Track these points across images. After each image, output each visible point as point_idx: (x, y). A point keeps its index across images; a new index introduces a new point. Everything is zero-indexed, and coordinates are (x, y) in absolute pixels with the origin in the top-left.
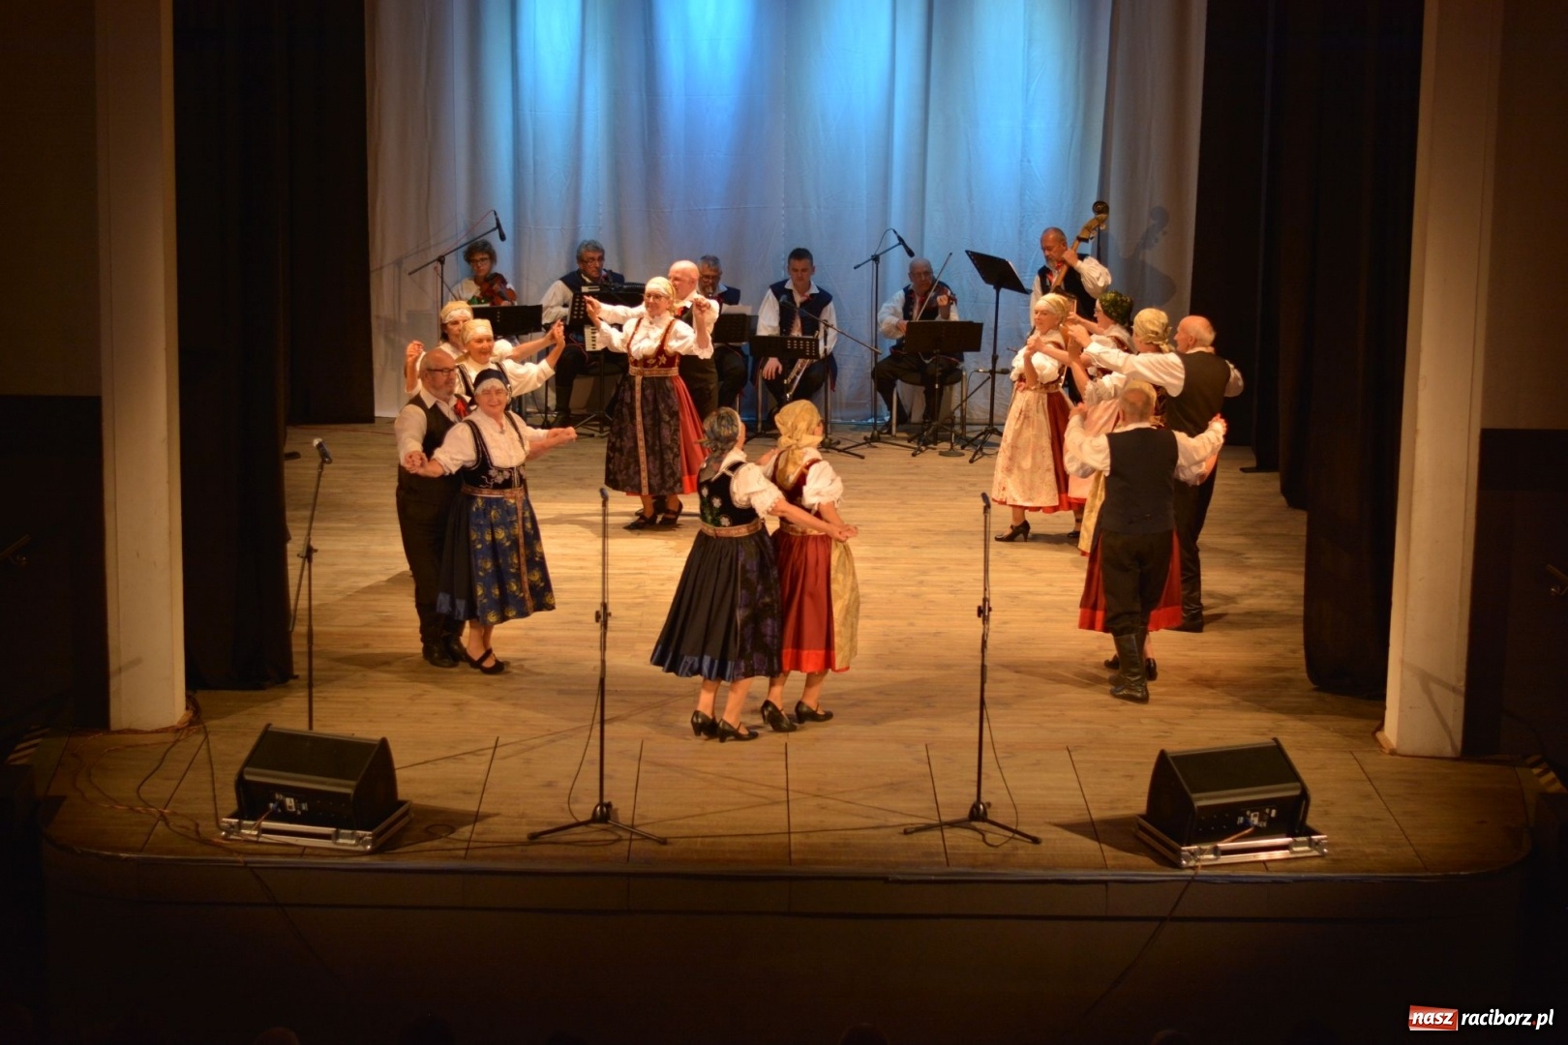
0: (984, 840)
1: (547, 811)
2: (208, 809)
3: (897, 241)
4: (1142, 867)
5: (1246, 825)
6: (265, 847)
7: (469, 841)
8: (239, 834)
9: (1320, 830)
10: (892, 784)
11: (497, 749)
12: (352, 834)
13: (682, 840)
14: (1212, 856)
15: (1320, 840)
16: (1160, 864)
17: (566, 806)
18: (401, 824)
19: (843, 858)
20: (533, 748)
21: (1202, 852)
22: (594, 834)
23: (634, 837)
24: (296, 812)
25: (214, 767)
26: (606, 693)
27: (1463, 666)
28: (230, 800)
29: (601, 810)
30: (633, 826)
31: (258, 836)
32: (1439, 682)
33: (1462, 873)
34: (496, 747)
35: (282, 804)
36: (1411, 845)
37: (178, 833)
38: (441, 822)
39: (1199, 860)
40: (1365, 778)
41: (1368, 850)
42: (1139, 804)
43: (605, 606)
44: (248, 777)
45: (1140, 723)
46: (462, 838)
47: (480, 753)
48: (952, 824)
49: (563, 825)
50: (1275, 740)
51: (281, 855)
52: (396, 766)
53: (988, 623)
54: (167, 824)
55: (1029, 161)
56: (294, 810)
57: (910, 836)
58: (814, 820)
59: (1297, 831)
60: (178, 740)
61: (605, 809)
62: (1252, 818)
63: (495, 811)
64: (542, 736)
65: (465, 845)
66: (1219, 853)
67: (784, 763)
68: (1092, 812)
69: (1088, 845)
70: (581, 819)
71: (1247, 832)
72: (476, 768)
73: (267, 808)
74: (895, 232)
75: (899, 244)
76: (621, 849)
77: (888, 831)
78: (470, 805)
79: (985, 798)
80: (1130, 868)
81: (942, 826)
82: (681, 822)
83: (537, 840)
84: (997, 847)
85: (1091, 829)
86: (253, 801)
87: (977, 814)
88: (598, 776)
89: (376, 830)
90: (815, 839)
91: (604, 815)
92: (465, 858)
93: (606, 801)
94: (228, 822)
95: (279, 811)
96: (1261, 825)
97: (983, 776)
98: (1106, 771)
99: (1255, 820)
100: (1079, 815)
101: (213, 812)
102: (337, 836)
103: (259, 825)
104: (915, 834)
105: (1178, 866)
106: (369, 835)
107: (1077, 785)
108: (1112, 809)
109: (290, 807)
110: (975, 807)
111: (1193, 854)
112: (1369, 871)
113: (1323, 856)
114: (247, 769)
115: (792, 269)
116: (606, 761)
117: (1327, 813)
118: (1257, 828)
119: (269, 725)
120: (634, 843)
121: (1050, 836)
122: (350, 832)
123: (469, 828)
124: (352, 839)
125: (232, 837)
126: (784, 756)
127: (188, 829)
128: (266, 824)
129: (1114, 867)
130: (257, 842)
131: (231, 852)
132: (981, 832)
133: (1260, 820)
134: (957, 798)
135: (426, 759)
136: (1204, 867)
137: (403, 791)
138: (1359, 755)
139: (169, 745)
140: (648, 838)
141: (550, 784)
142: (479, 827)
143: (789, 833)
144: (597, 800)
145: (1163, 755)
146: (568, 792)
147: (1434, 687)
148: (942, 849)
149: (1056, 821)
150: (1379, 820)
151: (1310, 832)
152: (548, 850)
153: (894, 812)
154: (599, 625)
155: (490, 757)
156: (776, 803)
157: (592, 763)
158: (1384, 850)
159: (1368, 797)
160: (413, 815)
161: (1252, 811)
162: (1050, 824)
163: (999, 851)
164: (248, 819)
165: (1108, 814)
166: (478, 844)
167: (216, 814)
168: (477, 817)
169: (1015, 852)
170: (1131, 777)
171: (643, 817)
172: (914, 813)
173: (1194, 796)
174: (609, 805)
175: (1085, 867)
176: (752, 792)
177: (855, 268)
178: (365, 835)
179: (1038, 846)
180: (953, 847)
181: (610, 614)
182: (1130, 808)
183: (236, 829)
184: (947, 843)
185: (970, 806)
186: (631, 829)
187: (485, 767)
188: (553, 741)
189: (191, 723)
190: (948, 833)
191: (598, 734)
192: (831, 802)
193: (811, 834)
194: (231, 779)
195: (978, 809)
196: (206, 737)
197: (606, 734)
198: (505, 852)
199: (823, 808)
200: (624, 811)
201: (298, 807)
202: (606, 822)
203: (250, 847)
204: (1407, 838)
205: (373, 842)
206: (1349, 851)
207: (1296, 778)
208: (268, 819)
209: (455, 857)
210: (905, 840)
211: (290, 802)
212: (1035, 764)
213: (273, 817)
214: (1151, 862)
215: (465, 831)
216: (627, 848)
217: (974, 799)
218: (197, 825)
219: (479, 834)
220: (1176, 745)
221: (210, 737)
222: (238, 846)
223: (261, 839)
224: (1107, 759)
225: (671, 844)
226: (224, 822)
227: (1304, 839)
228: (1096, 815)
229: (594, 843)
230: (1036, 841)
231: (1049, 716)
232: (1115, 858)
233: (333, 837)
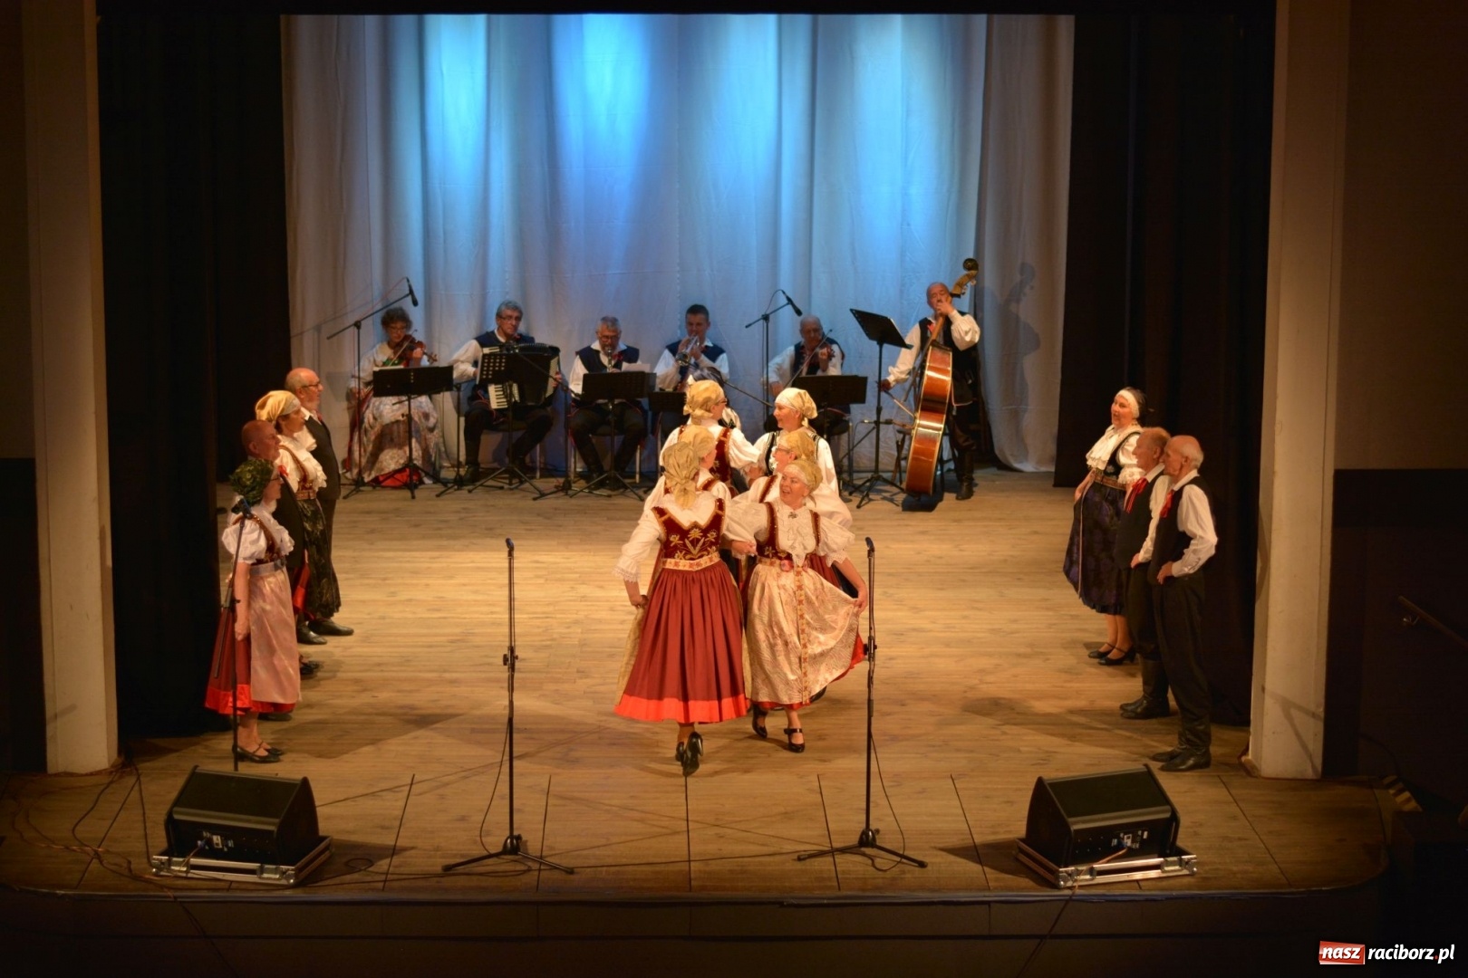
0: (873, 865)
1: (461, 843)
2: (141, 847)
3: (786, 301)
4: (1022, 887)
5: (1120, 846)
6: (193, 883)
7: (387, 874)
8: (169, 870)
9: (1189, 850)
10: (786, 813)
11: (413, 786)
12: (276, 869)
13: (589, 869)
14: (1088, 877)
15: (1189, 860)
16: (1040, 885)
17: (478, 838)
18: (323, 857)
19: (740, 884)
20: (448, 784)
21: (1079, 873)
22: (505, 865)
23: (542, 867)
24: (223, 849)
25: (146, 807)
26: (514, 731)
27: (1322, 693)
28: (160, 839)
29: (512, 842)
30: (541, 857)
31: (187, 872)
32: (1300, 708)
33: (1323, 889)
34: (412, 784)
35: (209, 842)
36: (1276, 863)
37: (111, 870)
38: (360, 856)
39: (1076, 881)
40: (1231, 799)
41: (1235, 869)
42: (1019, 829)
43: (512, 649)
44: (176, 817)
45: (1019, 751)
46: (381, 871)
47: (397, 789)
48: (843, 851)
49: (476, 857)
50: (1146, 765)
51: (208, 889)
52: (317, 803)
53: (874, 660)
54: (101, 862)
55: (909, 225)
56: (221, 847)
57: (803, 862)
58: (712, 848)
59: (1168, 852)
60: (111, 782)
61: (515, 841)
62: (1125, 840)
63: (411, 845)
64: (456, 773)
65: (383, 877)
66: (1095, 873)
67: (684, 795)
68: (974, 836)
69: (971, 868)
70: (493, 852)
71: (1120, 853)
72: (392, 804)
73: (196, 846)
74: (784, 293)
75: (788, 304)
76: (530, 879)
77: (784, 857)
78: (388, 840)
79: (873, 826)
80: (1010, 889)
81: (833, 852)
82: (585, 852)
83: (451, 872)
84: (885, 871)
85: (973, 852)
86: (182, 839)
87: (867, 840)
88: (508, 810)
89: (298, 864)
90: (714, 866)
91: (514, 846)
92: (383, 890)
93: (516, 833)
94: (158, 859)
95: (207, 848)
96: (1134, 847)
97: (871, 805)
98: (987, 797)
99: (1128, 842)
100: (963, 840)
101: (145, 850)
102: (262, 871)
103: (188, 862)
104: (808, 860)
105: (1057, 887)
106: (292, 870)
107: (961, 811)
108: (994, 833)
109: (217, 844)
110: (865, 833)
111: (1070, 875)
112: (1236, 888)
113: (1192, 874)
114: (175, 809)
115: (690, 324)
116: (515, 796)
117: (1196, 834)
118: (1130, 848)
119: (196, 767)
120: (542, 873)
121: (934, 860)
122: (274, 867)
123: (388, 861)
124: (276, 874)
125: (162, 873)
126: (684, 788)
127: (121, 866)
128: (194, 861)
129: (996, 888)
130: (186, 878)
131: (162, 887)
132: (871, 858)
133: (1133, 842)
134: (848, 826)
135: (346, 796)
136: (1081, 887)
137: (324, 827)
138: (1224, 779)
139: (102, 787)
140: (556, 868)
141: (463, 819)
142: (396, 860)
143: (689, 861)
144: (508, 833)
145: (1040, 781)
146: (480, 825)
147: (1294, 712)
148: (834, 875)
149: (941, 846)
150: (1246, 839)
151: (1181, 852)
152: (462, 881)
153: (788, 839)
154: (506, 667)
155: (406, 793)
156: (676, 833)
157: (502, 798)
158: (1250, 868)
159: (1235, 818)
160: (333, 850)
161: (1125, 834)
162: (935, 848)
163: (888, 875)
164: (178, 857)
165: (991, 838)
166: (396, 877)
167: (148, 852)
168: (394, 851)
169: (903, 876)
170: (1011, 803)
171: (551, 848)
172: (807, 841)
173: (1071, 820)
174: (519, 838)
175: (967, 889)
176: (655, 823)
177: (747, 327)
178: (288, 870)
179: (924, 869)
180: (843, 872)
181: (517, 658)
182: (1010, 832)
183: (166, 865)
184: (838, 869)
185: (860, 833)
186: (540, 859)
187: (402, 803)
188: (466, 777)
189: (124, 765)
190: (839, 858)
191: (508, 770)
192: (729, 831)
193: (710, 862)
194: (162, 818)
195: (868, 835)
196: (138, 779)
197: (515, 770)
198: (421, 883)
199: (722, 837)
200: (533, 844)
201: (224, 844)
202: (516, 854)
203: (180, 882)
204: (1271, 855)
205: (296, 876)
206: (1217, 869)
207: (1166, 801)
208: (197, 855)
209: (373, 890)
210: (799, 866)
211: (217, 839)
212: (920, 793)
213: (202, 854)
214: (1031, 883)
215: (383, 865)
216: (536, 878)
217: (864, 826)
218: (129, 862)
219: (396, 867)
220: (1052, 774)
221: (142, 779)
222: (168, 882)
223: (190, 875)
224: (989, 786)
225: (578, 873)
226: (154, 859)
227: (1175, 859)
228: (979, 839)
229: (505, 874)
230: (922, 865)
231: (934, 746)
232: (997, 880)
233: (258, 872)
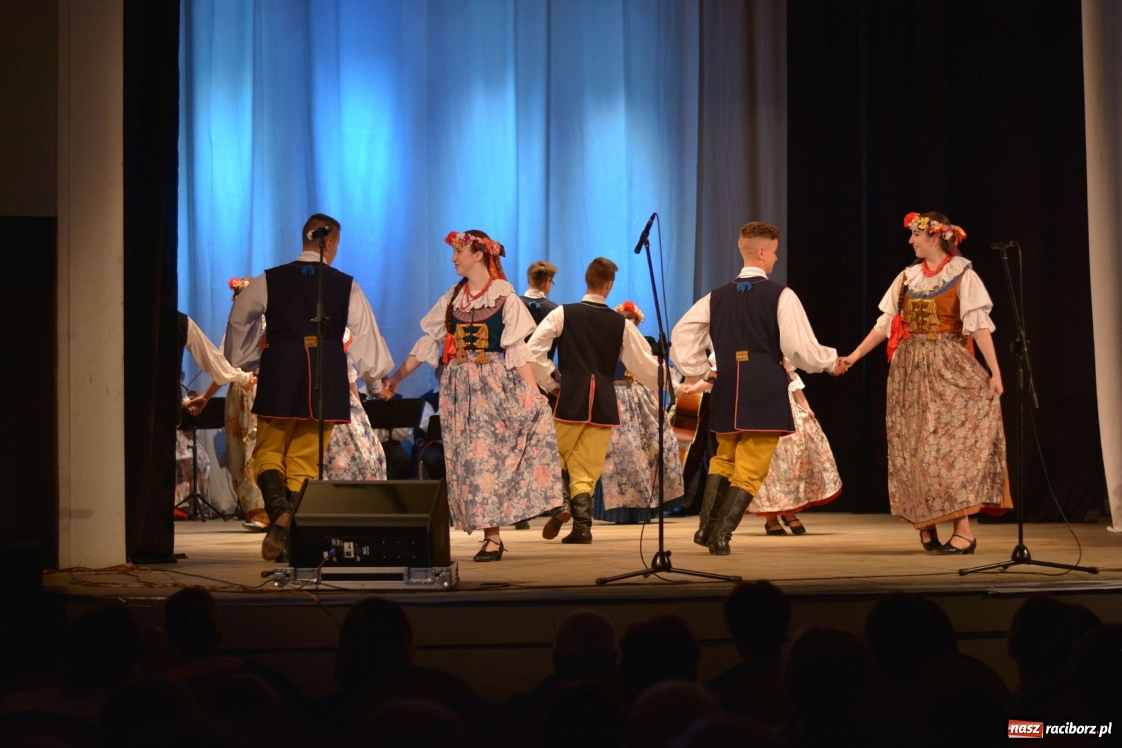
6: (324, 595)
8: (295, 583)
12: (427, 571)
24: (355, 554)
29: (663, 559)
44: (300, 523)
56: (353, 556)
61: (666, 558)
73: (325, 554)
93: (665, 550)
94: (281, 571)
95: (338, 555)
102: (409, 575)
103: (319, 572)
106: (447, 570)
109: (350, 551)
124: (426, 577)
125: (287, 587)
144: (657, 550)
164: (305, 566)
174: (668, 554)
178: (442, 571)
183: (292, 578)
201: (358, 551)
202: (669, 570)
205: (450, 578)
211: (349, 547)
213: (329, 564)
223: (321, 587)
226: (277, 571)
230: (1093, 572)
233: (405, 577)
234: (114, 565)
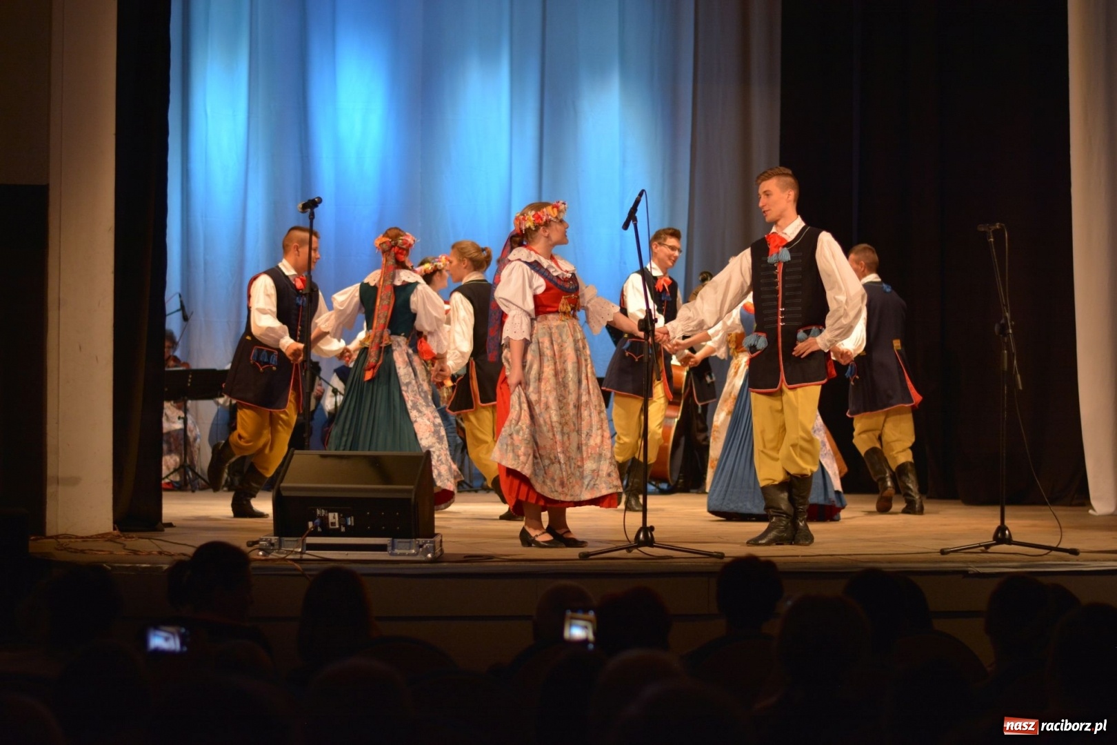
6: (308, 565)
8: (280, 552)
12: (411, 542)
24: (339, 524)
31: (301, 553)
35: (324, 520)
44: (285, 493)
56: (337, 526)
70: (625, 543)
73: (308, 526)
87: (1003, 538)
93: (648, 525)
94: (267, 540)
95: (322, 525)
102: (393, 546)
103: (303, 541)
104: (952, 554)
106: (431, 542)
109: (334, 521)
122: (408, 541)
124: (411, 548)
125: (274, 554)
128: (310, 540)
144: (641, 525)
164: (290, 536)
174: (652, 529)
178: (426, 542)
183: (277, 547)
201: (342, 522)
205: (433, 550)
211: (333, 517)
213: (315, 534)
223: (305, 556)
226: (262, 540)
233: (389, 548)
234: (100, 532)
